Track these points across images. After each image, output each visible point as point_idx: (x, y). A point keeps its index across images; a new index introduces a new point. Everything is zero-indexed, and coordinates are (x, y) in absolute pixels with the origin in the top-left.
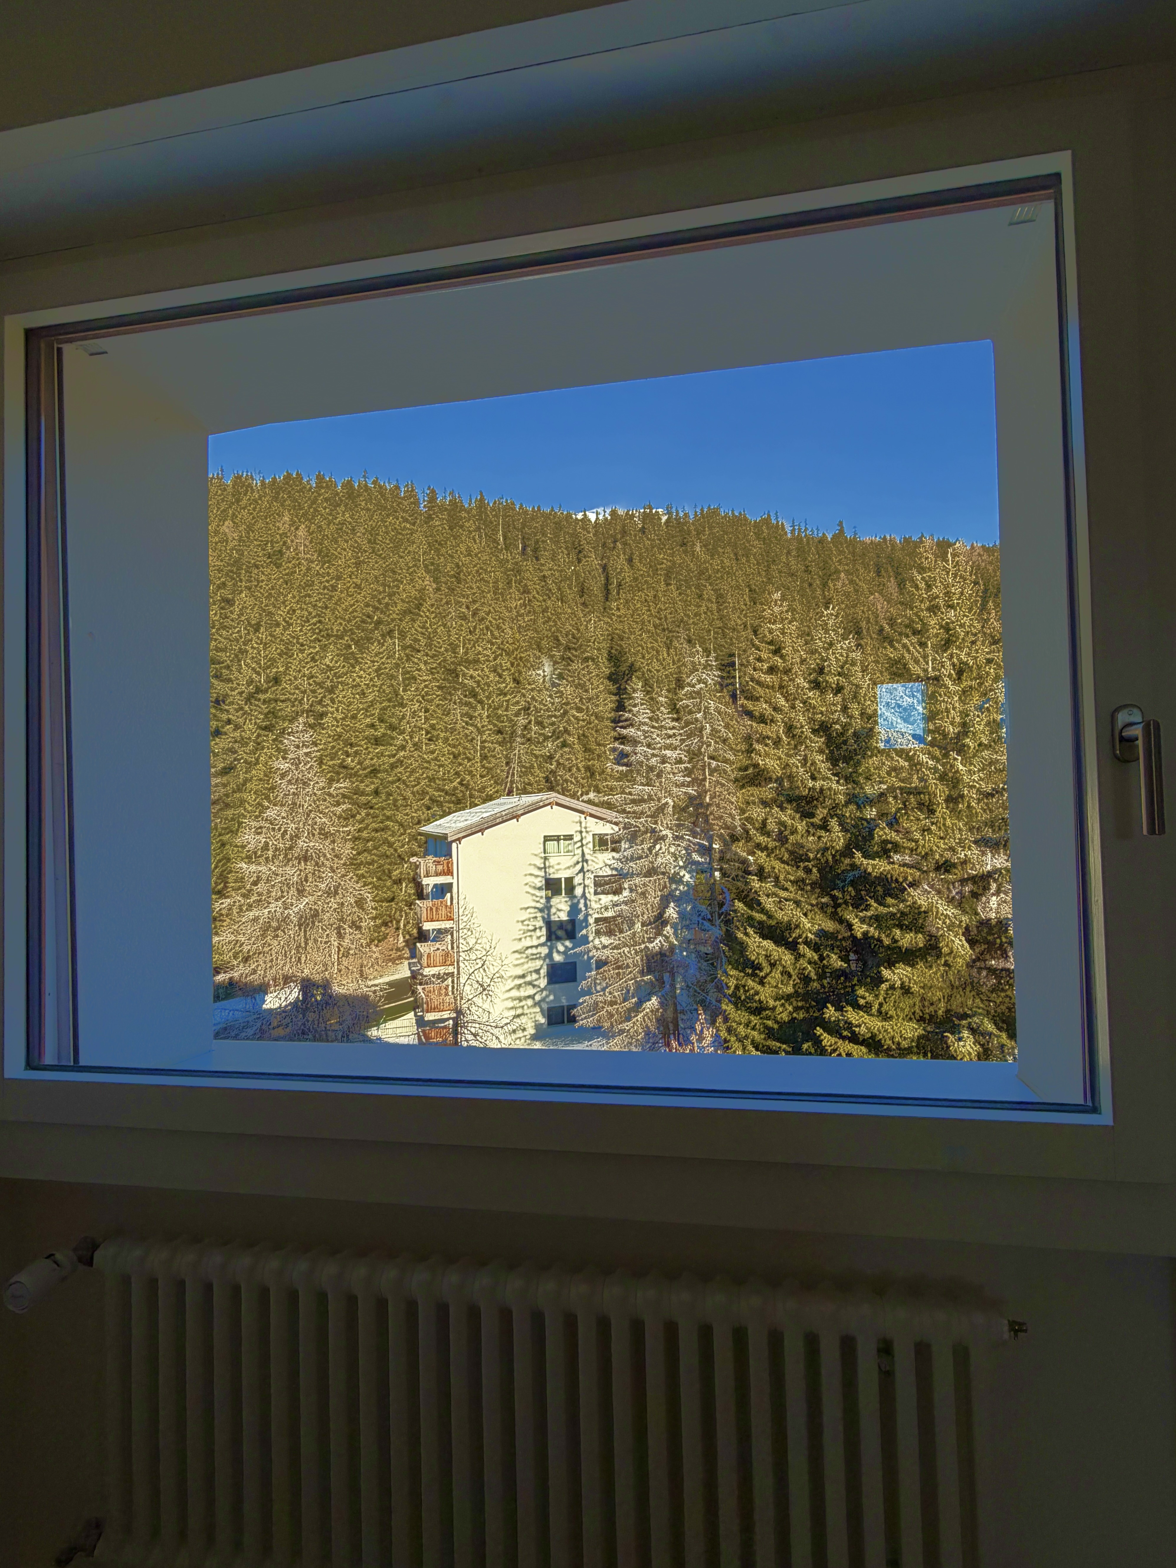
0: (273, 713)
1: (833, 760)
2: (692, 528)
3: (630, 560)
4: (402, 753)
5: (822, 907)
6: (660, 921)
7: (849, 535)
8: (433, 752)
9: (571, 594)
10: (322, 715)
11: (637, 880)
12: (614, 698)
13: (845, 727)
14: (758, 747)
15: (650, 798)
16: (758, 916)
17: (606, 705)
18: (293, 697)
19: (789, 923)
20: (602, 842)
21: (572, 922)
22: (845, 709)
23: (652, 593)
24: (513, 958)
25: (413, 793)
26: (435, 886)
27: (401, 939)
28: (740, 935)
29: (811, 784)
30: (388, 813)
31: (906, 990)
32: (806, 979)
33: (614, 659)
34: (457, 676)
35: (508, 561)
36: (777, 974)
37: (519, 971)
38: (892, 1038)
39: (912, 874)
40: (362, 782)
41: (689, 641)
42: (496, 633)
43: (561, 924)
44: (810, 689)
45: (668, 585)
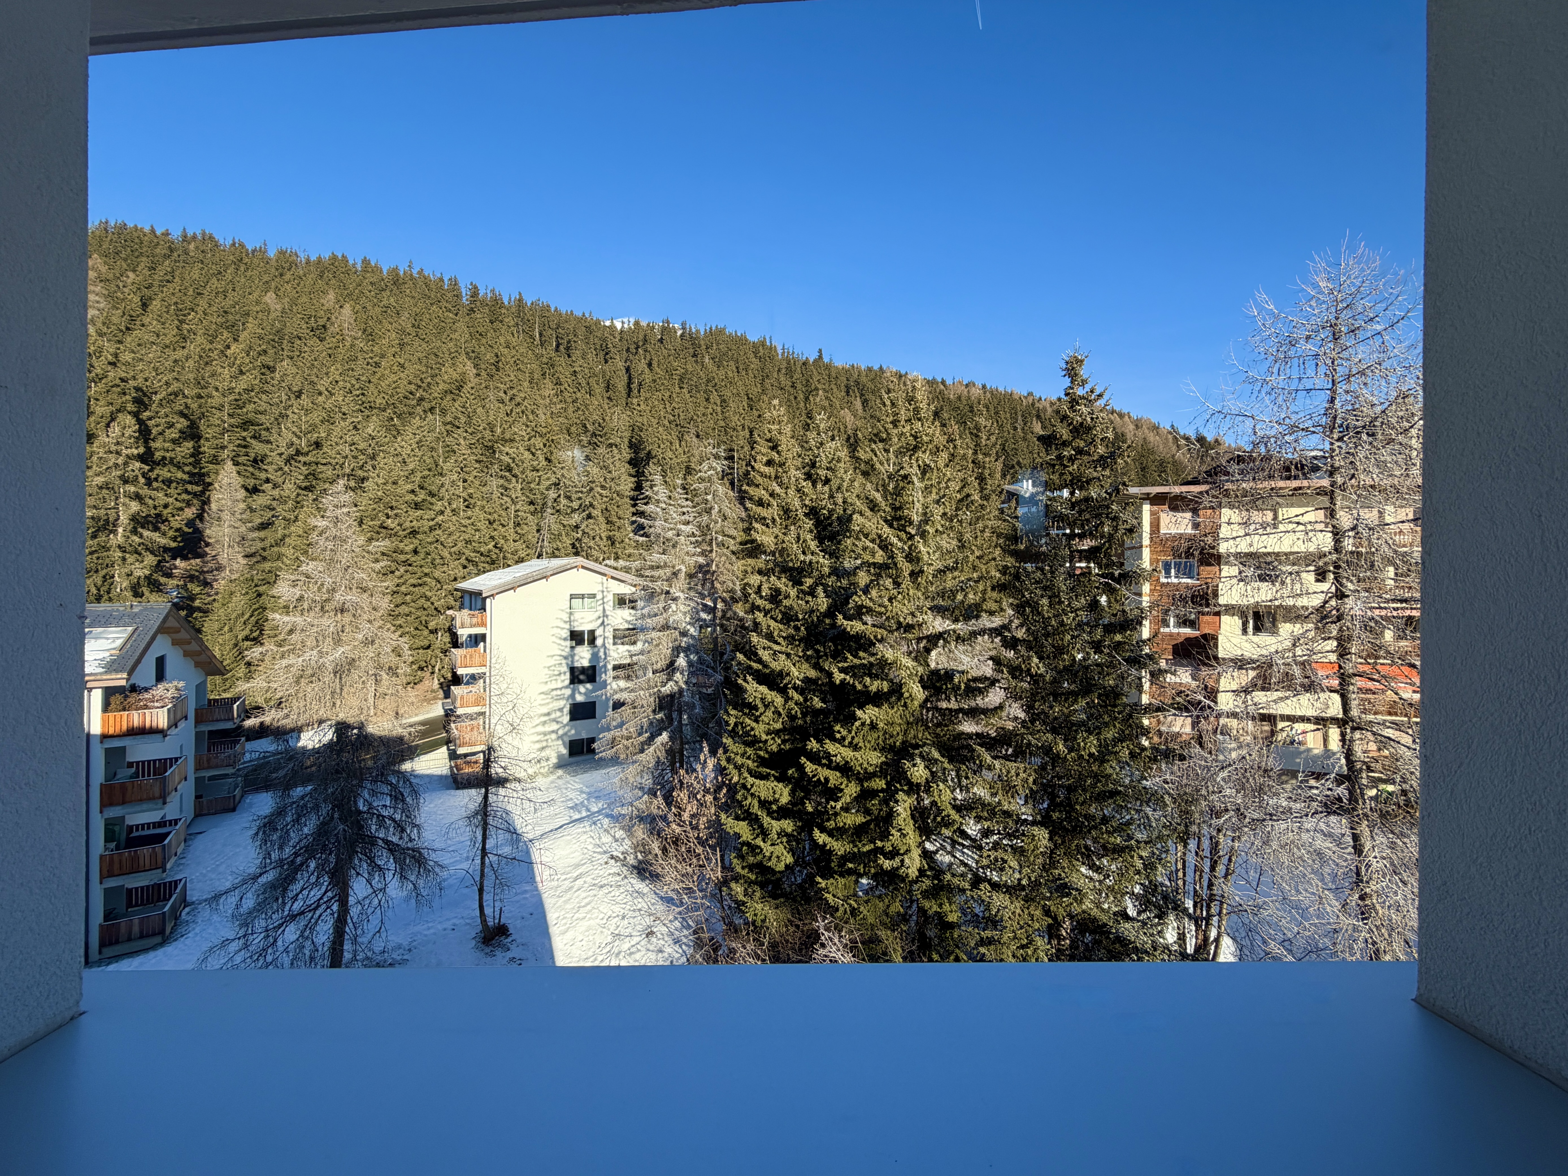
0: (314, 475)
1: (820, 539)
2: (702, 343)
3: (650, 365)
4: (440, 518)
5: (808, 659)
6: (671, 668)
7: (826, 360)
8: (469, 518)
9: (599, 389)
10: (363, 480)
11: (654, 634)
12: (633, 479)
13: (831, 512)
14: (756, 525)
15: (666, 565)
16: (755, 666)
17: (627, 485)
18: (334, 462)
19: (781, 671)
20: (621, 601)
21: (593, 668)
22: (831, 496)
23: (667, 394)
24: (540, 699)
25: (450, 553)
26: (470, 636)
27: (436, 682)
28: (740, 681)
29: (802, 558)
30: (427, 571)
31: (873, 726)
32: (792, 718)
33: (635, 446)
34: (494, 452)
35: (542, 356)
36: (769, 713)
37: (545, 710)
38: (861, 765)
39: (881, 632)
40: (401, 541)
41: (698, 436)
42: (531, 417)
43: (583, 670)
44: (805, 480)
45: (681, 388)
